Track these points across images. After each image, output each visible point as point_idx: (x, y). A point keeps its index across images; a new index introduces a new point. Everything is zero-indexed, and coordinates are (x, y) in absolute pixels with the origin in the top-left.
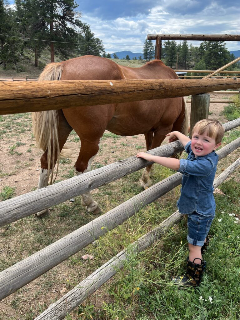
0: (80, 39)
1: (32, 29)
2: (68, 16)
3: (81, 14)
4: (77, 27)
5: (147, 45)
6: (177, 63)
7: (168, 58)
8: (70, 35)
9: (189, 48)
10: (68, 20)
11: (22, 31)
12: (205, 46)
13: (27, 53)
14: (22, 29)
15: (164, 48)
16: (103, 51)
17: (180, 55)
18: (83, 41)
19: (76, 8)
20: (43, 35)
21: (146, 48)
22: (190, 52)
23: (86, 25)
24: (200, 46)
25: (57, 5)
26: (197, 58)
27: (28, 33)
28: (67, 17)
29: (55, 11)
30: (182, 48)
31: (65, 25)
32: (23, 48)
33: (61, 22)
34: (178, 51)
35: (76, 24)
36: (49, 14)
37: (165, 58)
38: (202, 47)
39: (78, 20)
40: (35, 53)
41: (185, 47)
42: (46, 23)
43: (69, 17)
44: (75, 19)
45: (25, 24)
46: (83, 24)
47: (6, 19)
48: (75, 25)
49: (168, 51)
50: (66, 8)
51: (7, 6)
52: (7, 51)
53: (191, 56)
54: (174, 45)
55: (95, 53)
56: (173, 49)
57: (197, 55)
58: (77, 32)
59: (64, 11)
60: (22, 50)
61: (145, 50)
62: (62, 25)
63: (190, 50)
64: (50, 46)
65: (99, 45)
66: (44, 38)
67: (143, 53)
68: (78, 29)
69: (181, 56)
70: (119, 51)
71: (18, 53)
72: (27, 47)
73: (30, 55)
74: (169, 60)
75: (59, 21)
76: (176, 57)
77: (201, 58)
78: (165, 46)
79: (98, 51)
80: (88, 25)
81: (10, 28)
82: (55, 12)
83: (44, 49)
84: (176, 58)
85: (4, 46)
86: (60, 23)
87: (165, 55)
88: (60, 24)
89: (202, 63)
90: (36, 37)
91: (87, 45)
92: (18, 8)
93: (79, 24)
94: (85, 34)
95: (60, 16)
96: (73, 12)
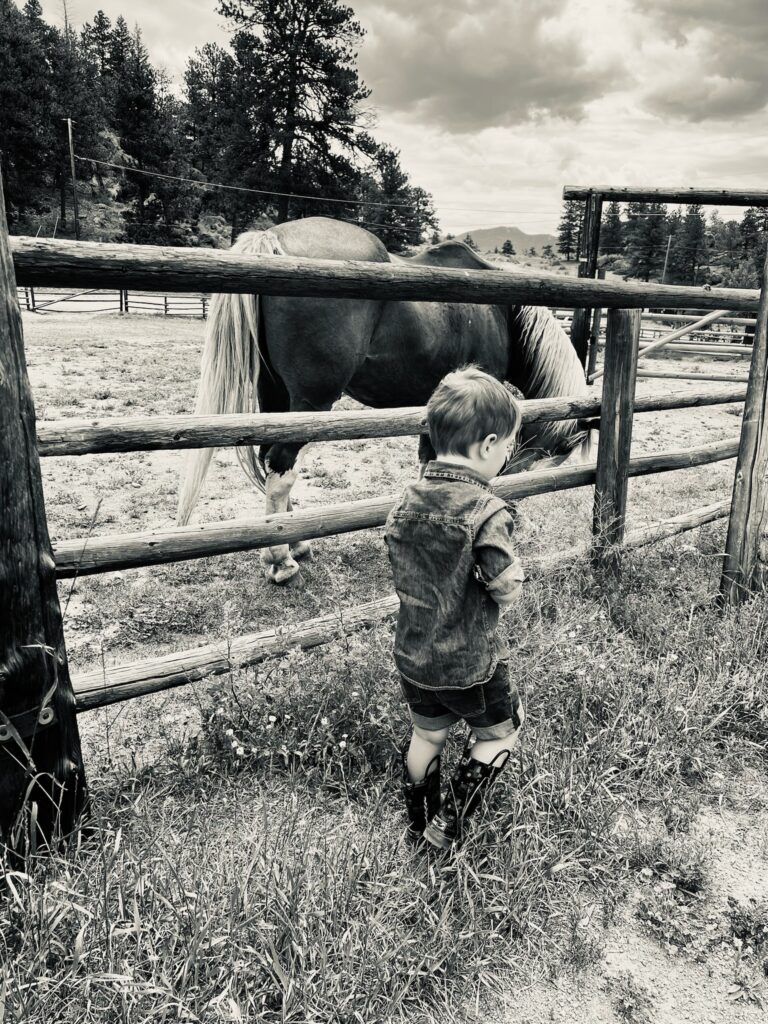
0: (365, 188)
1: (228, 156)
2: (338, 123)
3: (375, 116)
4: (362, 155)
5: (571, 211)
6: (665, 268)
7: (636, 253)
8: (339, 177)
9: (709, 224)
10: (335, 133)
11: (200, 163)
12: (762, 217)
13: (208, 226)
14: (200, 156)
15: (624, 223)
16: (434, 227)
17: (676, 246)
18: (375, 196)
19: (363, 100)
20: (259, 174)
21: (567, 220)
22: (710, 237)
23: (387, 150)
24: (744, 218)
25: (309, 90)
26: (731, 257)
27: (216, 170)
28: (334, 125)
29: (299, 107)
30: (683, 221)
31: (327, 147)
32: (200, 210)
33: (316, 139)
34: (672, 231)
35: (358, 146)
36: (282, 115)
37: (625, 253)
38: (749, 222)
39: (366, 135)
40: (231, 228)
41: (696, 223)
42: (272, 143)
43: (339, 126)
44: (357, 130)
45: (210, 144)
46: (378, 146)
47: (160, 128)
48: (356, 148)
49: (638, 231)
50: (334, 101)
51: (162, 90)
52: (154, 219)
53: (711, 250)
54: (657, 220)
55: (407, 232)
56: (656, 227)
57: (733, 248)
58: (359, 168)
59: (326, 108)
60: (196, 217)
61: (563, 228)
62: (317, 148)
63: (709, 229)
64: (276, 208)
65: (422, 207)
66: (264, 185)
67: (558, 234)
68: (362, 162)
69: (680, 249)
70: (483, 228)
71: (183, 225)
72: (211, 208)
73: (216, 234)
74: (638, 259)
75: (309, 137)
76: (662, 250)
77: (745, 257)
78: (629, 217)
79: (419, 225)
80: (392, 150)
81: (166, 152)
82: (301, 110)
83: (258, 216)
84: (664, 254)
85: (146, 203)
86: (313, 141)
87: (628, 242)
88: (312, 146)
89: (745, 272)
90: (240, 180)
91: (386, 208)
92: (193, 95)
93: (367, 146)
94: (383, 175)
95: (314, 122)
96: (351, 111)
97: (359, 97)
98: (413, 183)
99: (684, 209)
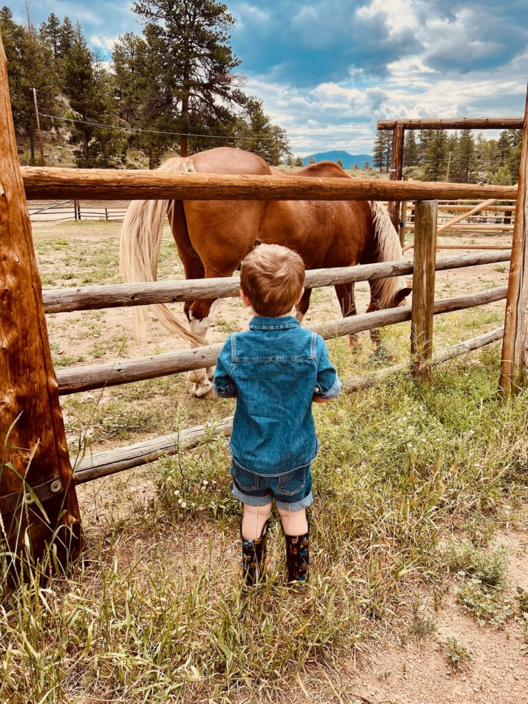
0: (240, 128)
1: (145, 111)
2: (219, 84)
3: (244, 78)
4: (236, 105)
5: (381, 138)
6: (448, 174)
7: (427, 165)
8: (222, 121)
9: (476, 142)
10: (217, 91)
11: (125, 115)
12: (513, 137)
13: (133, 158)
14: (125, 110)
15: (418, 145)
16: (288, 153)
17: (454, 159)
18: (246, 133)
19: (236, 67)
20: (167, 121)
21: (379, 144)
22: (478, 152)
23: (254, 100)
24: (500, 138)
25: (198, 62)
26: (492, 165)
27: (137, 120)
28: (217, 85)
29: (192, 74)
30: (459, 142)
31: (212, 101)
32: (126, 149)
33: (204, 95)
34: (451, 149)
35: (234, 99)
36: (181, 80)
37: (420, 165)
38: (504, 142)
39: (239, 92)
40: (148, 159)
41: (467, 144)
42: (175, 99)
43: (220, 86)
44: (233, 88)
45: (131, 102)
46: (248, 99)
47: (97, 92)
48: (232, 101)
49: (428, 149)
50: (216, 69)
51: (97, 66)
52: (95, 155)
53: (479, 160)
54: (440, 142)
55: (270, 157)
56: (440, 146)
57: (494, 158)
58: (235, 114)
59: (211, 74)
60: (124, 153)
61: (376, 150)
62: (205, 101)
63: (477, 147)
64: (179, 144)
65: (279, 139)
66: (170, 128)
67: (373, 154)
68: (236, 110)
69: (457, 161)
70: (322, 152)
71: (116, 158)
72: (134, 146)
73: (138, 163)
74: (429, 168)
75: (200, 94)
76: (445, 162)
77: (502, 164)
78: (421, 140)
79: (277, 151)
80: (257, 101)
81: (102, 109)
82: (193, 76)
83: (167, 150)
84: (446, 165)
85: (89, 145)
86: (202, 97)
87: (421, 157)
88: (202, 100)
89: (503, 175)
90: (153, 126)
91: (254, 141)
92: (119, 69)
93: (240, 99)
94: (252, 119)
95: (203, 84)
96: (228, 76)
97: (233, 66)
98: (273, 123)
99: (459, 133)
